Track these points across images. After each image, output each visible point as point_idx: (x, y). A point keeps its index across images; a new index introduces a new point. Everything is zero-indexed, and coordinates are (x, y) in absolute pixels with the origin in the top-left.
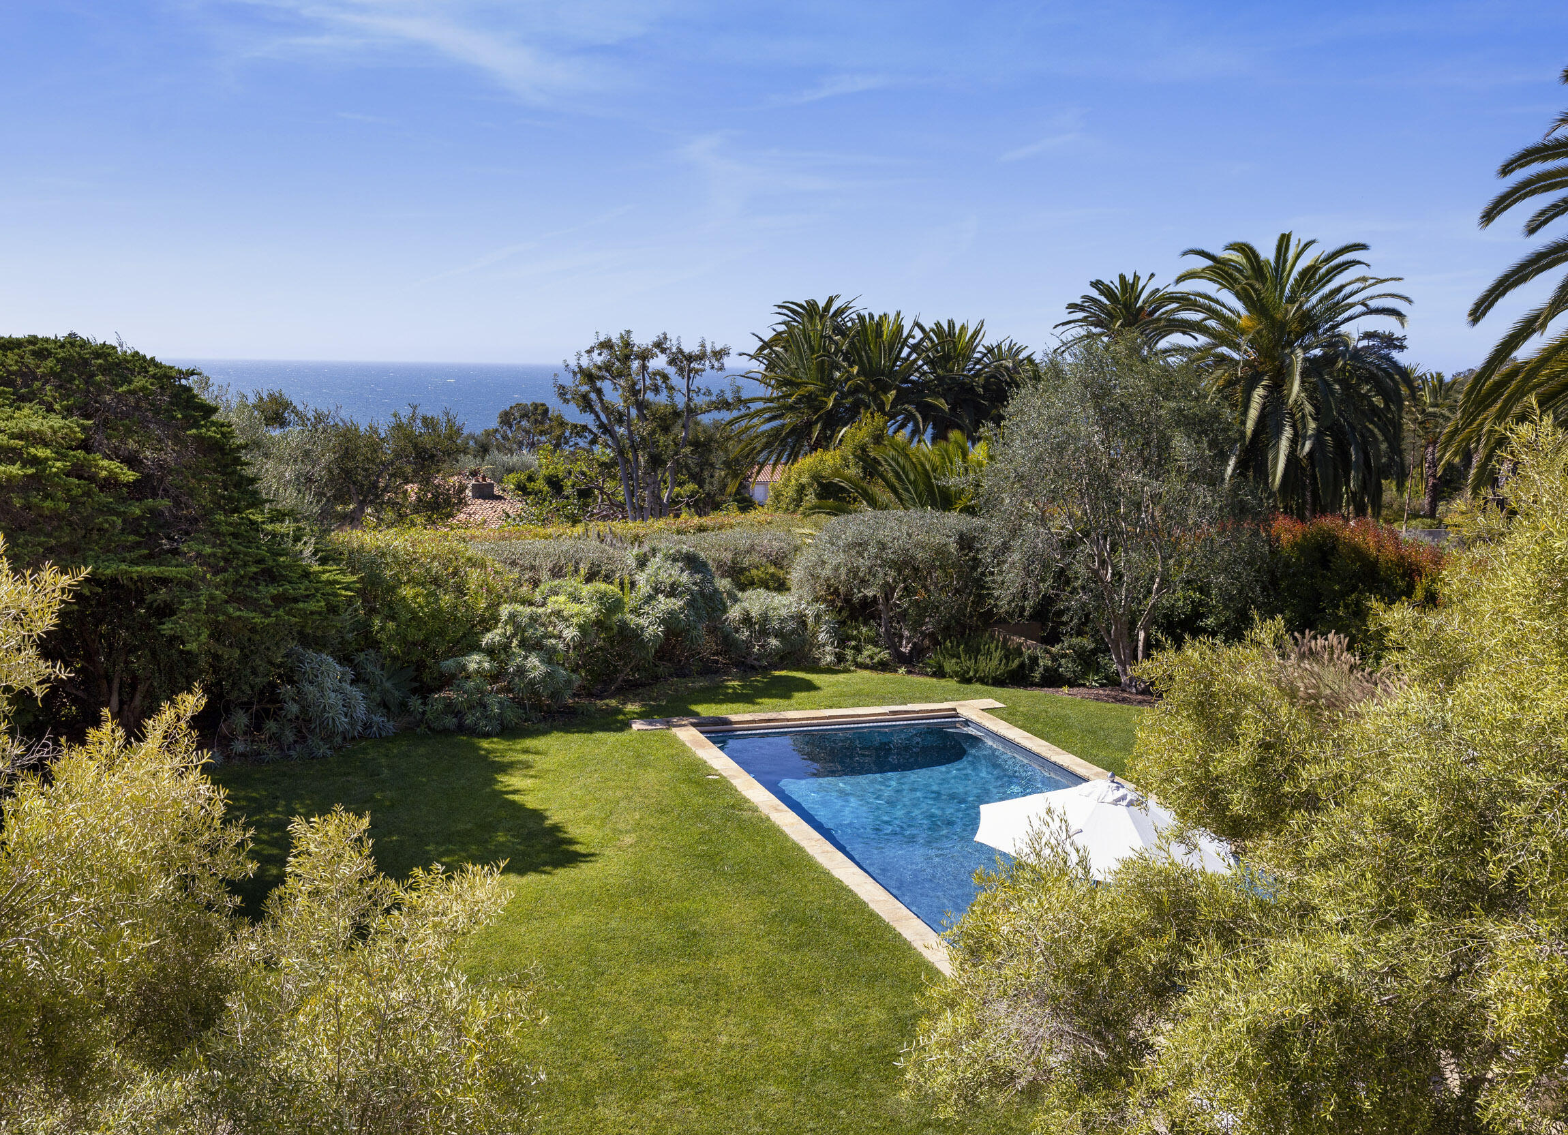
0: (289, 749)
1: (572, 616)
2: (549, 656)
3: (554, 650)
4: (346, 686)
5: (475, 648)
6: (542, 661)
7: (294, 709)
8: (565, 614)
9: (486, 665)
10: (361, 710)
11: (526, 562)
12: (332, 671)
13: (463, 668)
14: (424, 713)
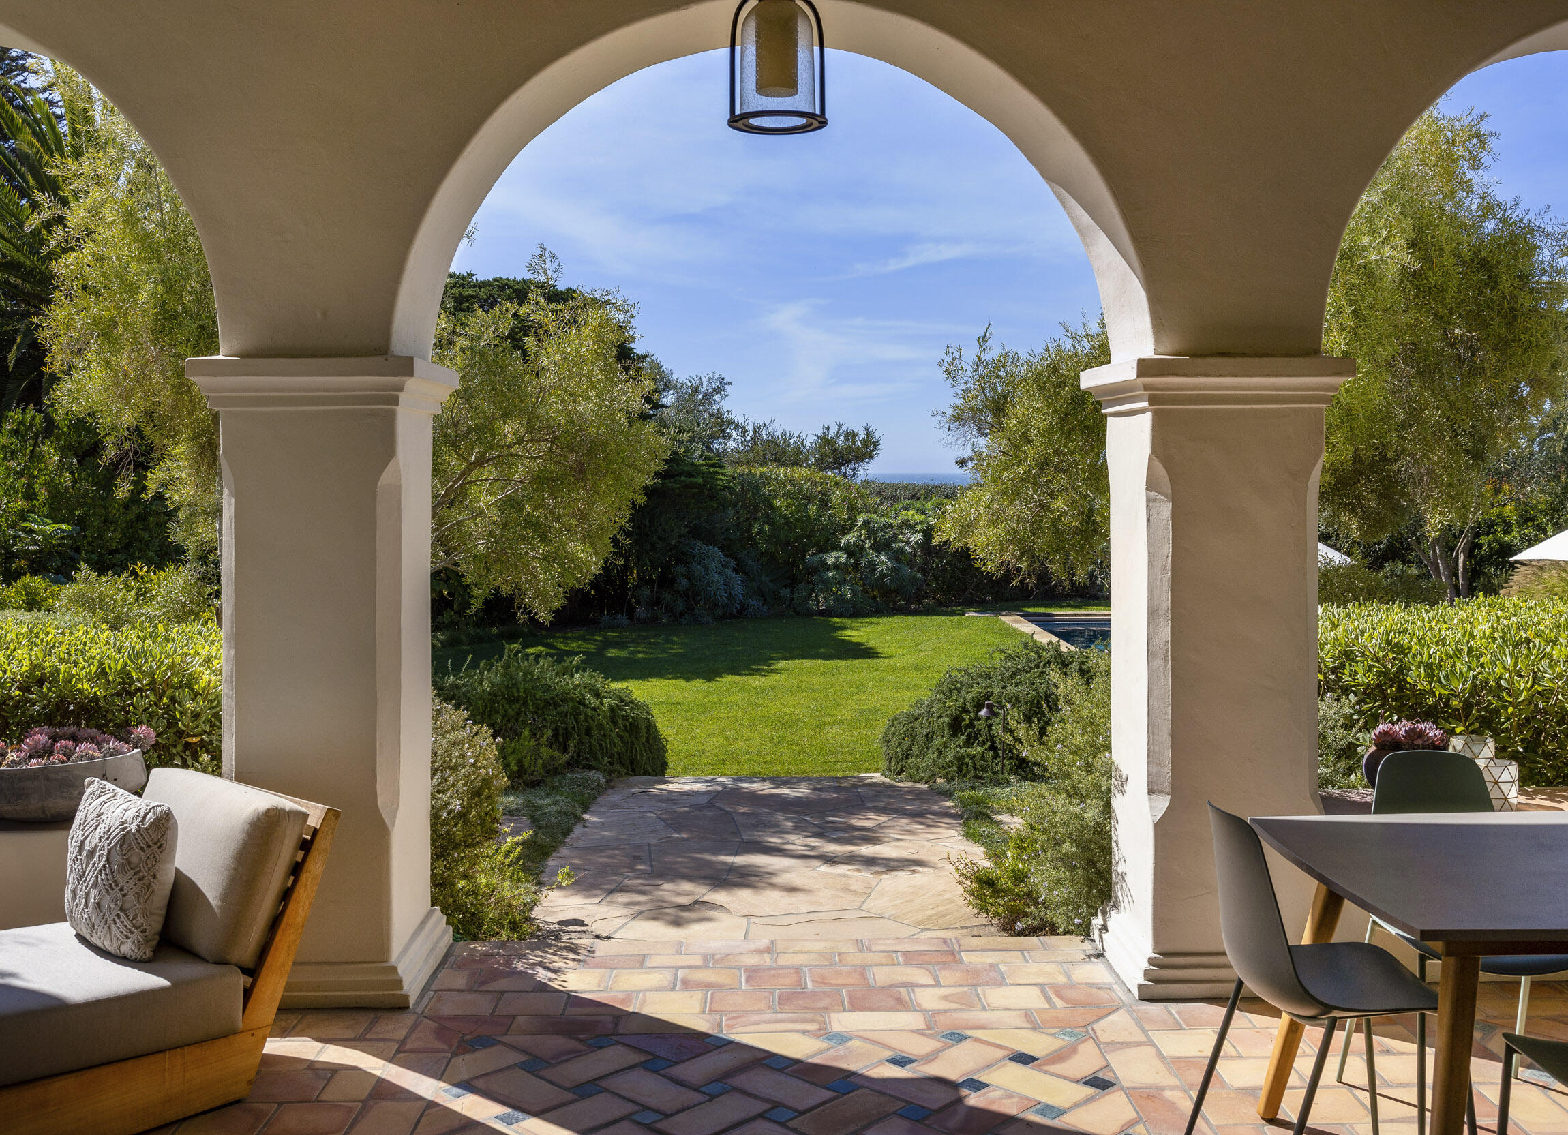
0: (681, 617)
1: (917, 524)
2: (897, 556)
3: (902, 551)
4: (729, 572)
5: (836, 547)
6: (889, 559)
7: (683, 581)
8: (912, 522)
9: (843, 560)
10: (739, 590)
11: (889, 493)
12: (715, 557)
13: (823, 562)
14: (792, 599)
